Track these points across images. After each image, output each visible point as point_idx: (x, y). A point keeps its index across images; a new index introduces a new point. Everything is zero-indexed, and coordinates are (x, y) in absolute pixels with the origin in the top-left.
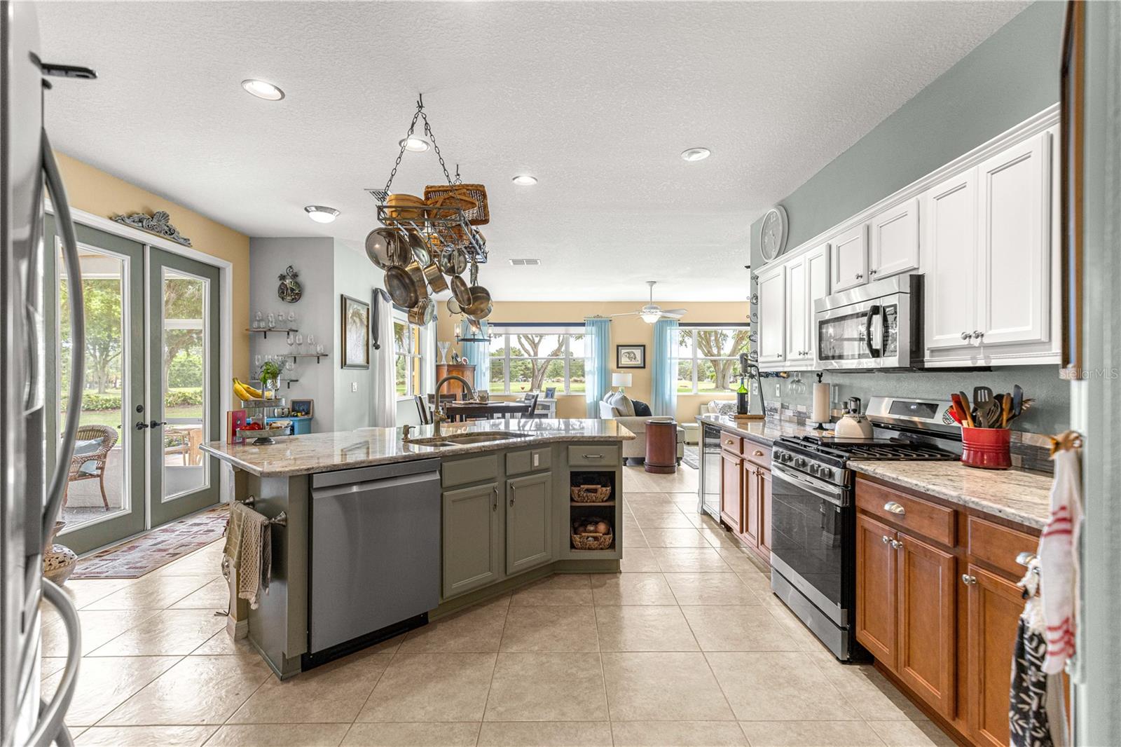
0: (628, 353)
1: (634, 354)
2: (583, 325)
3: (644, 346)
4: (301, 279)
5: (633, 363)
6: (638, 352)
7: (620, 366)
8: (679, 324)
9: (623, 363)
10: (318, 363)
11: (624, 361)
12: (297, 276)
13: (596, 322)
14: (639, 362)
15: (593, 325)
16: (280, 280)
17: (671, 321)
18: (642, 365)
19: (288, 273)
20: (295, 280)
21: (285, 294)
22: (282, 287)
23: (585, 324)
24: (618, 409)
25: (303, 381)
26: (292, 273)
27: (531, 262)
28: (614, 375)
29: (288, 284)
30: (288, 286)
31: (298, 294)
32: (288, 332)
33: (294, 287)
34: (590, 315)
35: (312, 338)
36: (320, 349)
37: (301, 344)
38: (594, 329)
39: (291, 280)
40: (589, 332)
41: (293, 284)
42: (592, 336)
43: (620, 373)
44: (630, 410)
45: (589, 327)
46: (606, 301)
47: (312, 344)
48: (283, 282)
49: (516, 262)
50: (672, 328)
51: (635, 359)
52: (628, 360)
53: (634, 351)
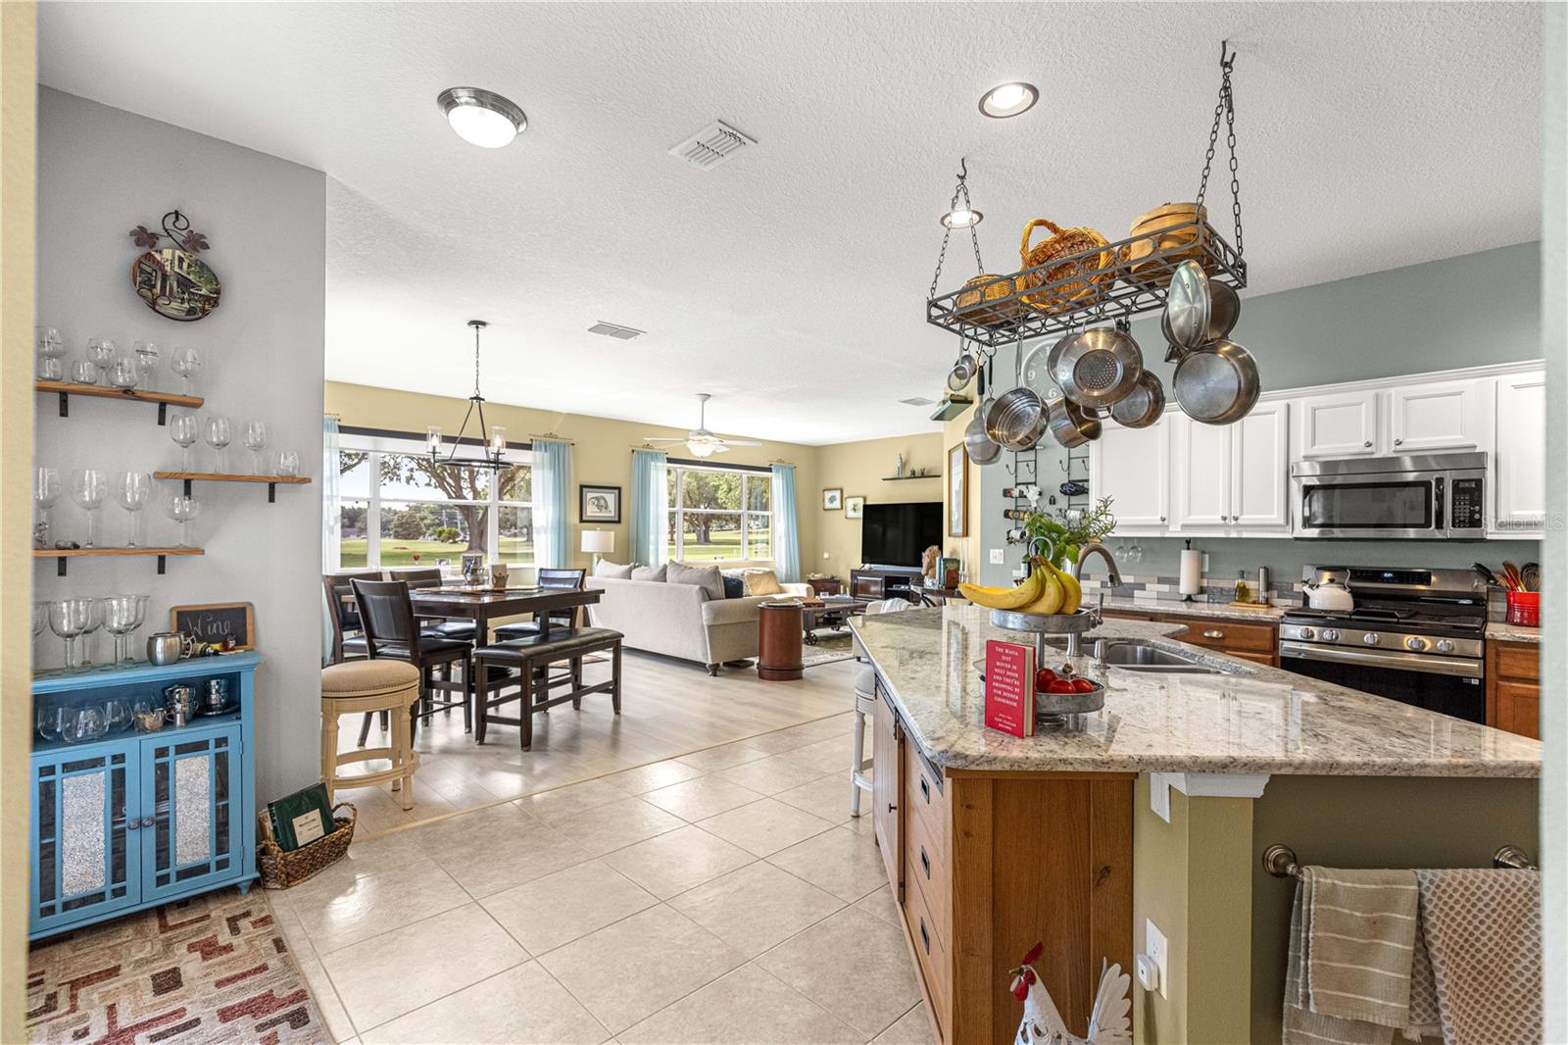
0: (596, 498)
1: (606, 501)
2: (528, 447)
3: (619, 489)
6: (610, 498)
7: (584, 518)
9: (588, 514)
10: (272, 499)
11: (591, 511)
12: (205, 246)
13: (550, 444)
14: (611, 513)
15: (546, 450)
16: (138, 244)
17: (656, 454)
18: (618, 519)
19: (166, 230)
20: (194, 258)
21: (157, 290)
22: (144, 267)
23: (531, 445)
24: (706, 590)
25: (216, 550)
26: (184, 233)
27: (625, 333)
28: (584, 533)
29: (168, 263)
30: (168, 269)
31: (207, 299)
32: (163, 406)
33: (191, 277)
34: (540, 430)
35: (258, 431)
36: (287, 463)
37: (225, 445)
38: (547, 455)
39: (178, 253)
40: (539, 461)
41: (189, 266)
42: (543, 468)
43: (595, 530)
44: (721, 589)
45: (536, 450)
46: (566, 412)
47: (257, 448)
48: (149, 253)
49: (601, 328)
50: (658, 464)
51: (606, 508)
52: (596, 510)
53: (605, 495)
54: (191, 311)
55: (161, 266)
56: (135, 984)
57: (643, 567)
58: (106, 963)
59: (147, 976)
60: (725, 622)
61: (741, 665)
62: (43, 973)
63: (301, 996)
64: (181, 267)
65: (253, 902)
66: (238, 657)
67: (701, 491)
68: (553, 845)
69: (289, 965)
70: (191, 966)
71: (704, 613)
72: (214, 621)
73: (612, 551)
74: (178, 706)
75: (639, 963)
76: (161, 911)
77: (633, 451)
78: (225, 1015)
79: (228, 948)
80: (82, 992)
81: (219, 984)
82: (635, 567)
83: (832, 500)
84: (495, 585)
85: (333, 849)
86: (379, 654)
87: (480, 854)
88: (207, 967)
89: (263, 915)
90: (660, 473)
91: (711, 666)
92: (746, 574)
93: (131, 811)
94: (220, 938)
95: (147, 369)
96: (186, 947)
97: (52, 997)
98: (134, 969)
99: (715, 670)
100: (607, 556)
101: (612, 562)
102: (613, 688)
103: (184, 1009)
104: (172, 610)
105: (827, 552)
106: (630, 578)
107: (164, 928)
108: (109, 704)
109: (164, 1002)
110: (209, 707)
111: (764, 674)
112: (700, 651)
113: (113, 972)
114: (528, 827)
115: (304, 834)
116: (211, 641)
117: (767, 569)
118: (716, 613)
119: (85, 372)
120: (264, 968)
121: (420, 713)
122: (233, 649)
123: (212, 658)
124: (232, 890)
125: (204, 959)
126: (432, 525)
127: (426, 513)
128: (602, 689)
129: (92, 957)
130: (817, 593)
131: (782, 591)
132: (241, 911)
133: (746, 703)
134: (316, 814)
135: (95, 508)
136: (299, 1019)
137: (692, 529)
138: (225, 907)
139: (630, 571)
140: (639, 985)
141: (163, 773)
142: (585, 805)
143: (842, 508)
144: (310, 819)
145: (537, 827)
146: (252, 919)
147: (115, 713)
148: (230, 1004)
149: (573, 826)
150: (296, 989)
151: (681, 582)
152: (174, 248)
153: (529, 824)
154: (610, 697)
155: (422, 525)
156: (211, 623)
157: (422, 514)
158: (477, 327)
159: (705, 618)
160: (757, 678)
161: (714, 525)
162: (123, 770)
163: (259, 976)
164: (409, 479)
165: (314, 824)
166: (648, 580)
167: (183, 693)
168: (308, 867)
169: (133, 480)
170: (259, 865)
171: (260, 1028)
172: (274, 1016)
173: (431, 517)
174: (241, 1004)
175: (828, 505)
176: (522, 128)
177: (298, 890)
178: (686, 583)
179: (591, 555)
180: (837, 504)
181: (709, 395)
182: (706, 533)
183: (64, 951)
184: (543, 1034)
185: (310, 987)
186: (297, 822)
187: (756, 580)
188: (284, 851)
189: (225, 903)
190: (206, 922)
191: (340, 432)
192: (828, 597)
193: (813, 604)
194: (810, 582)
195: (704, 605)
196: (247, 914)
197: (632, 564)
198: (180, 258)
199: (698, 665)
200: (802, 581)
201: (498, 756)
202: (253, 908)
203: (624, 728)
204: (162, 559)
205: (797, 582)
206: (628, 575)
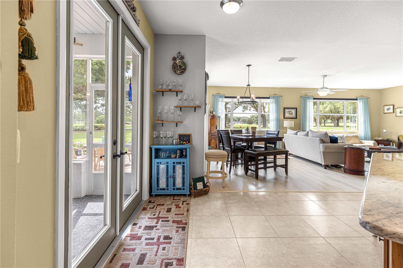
0: (289, 111)
1: (292, 112)
2: (269, 98)
3: (296, 108)
4: (185, 60)
5: (291, 116)
6: (293, 111)
8: (313, 98)
9: (286, 116)
10: (195, 111)
12: (184, 58)
13: (275, 97)
14: (294, 116)
15: (274, 99)
16: (173, 60)
17: (309, 97)
18: (295, 117)
19: (178, 56)
20: (182, 61)
21: (176, 69)
22: (174, 65)
23: (270, 97)
24: (322, 140)
25: (185, 122)
26: (180, 56)
27: (290, 59)
28: (285, 121)
29: (178, 63)
30: (178, 64)
31: (184, 69)
32: (177, 92)
33: (181, 65)
34: (272, 93)
35: (192, 96)
36: (197, 103)
37: (186, 100)
38: (274, 100)
39: (179, 61)
40: (271, 101)
41: (181, 63)
42: (273, 103)
43: (288, 120)
44: (328, 140)
45: (271, 99)
46: (279, 87)
47: (192, 100)
48: (175, 62)
49: (282, 60)
50: (310, 100)
51: (292, 114)
52: (289, 115)
53: (292, 110)
54: (181, 72)
55: (177, 64)
56: (165, 208)
57: (301, 132)
58: (163, 202)
59: (167, 208)
60: (329, 151)
61: (338, 167)
62: (155, 201)
63: (186, 224)
64: (180, 64)
65: (188, 199)
66: (188, 145)
67: (336, 110)
68: (254, 208)
69: (188, 215)
70: (173, 208)
71: (321, 147)
72: (185, 137)
73: (293, 127)
74: (178, 154)
75: (264, 254)
76: (174, 195)
77: (301, 97)
78: (174, 222)
79: (180, 207)
80: (158, 207)
81: (176, 214)
82: (299, 132)
83: (388, 109)
84: (252, 134)
85: (205, 192)
86: (225, 149)
87: (235, 204)
88: (176, 210)
89: (188, 203)
90: (310, 103)
91: (324, 165)
92: (344, 136)
93: (169, 174)
94: (180, 205)
95: (174, 85)
96: (174, 204)
97: (154, 206)
98: (166, 205)
99: (326, 167)
100: (291, 128)
101: (292, 130)
102: (285, 166)
103: (168, 217)
104: (178, 134)
105: (385, 129)
106: (297, 135)
107: (173, 199)
108: (167, 152)
109: (166, 214)
110: (183, 155)
111: (346, 171)
112: (320, 160)
113: (163, 205)
114: (249, 201)
115: (199, 187)
116: (184, 142)
117: (355, 135)
118: (326, 148)
119: (164, 87)
120: (183, 214)
121: (232, 164)
122: (187, 144)
123: (183, 145)
124: (185, 195)
125: (176, 208)
126: (256, 121)
127: (254, 118)
128: (282, 166)
129: (162, 201)
130: (378, 145)
131: (361, 143)
132: (185, 200)
133: (335, 180)
134: (201, 183)
135: (167, 113)
136: (184, 229)
137: (332, 122)
138: (183, 198)
139: (297, 132)
140: (261, 261)
141: (174, 168)
142: (267, 199)
143: (394, 112)
144: (200, 184)
145: (251, 201)
146: (186, 203)
147: (168, 154)
148: (175, 220)
149: (261, 204)
150: (186, 222)
151: (313, 137)
152: (179, 60)
153: (250, 200)
154: (284, 169)
155: (253, 121)
156: (184, 137)
157: (253, 118)
158: (249, 67)
159: (322, 149)
160: (343, 172)
161: (341, 121)
162: (168, 165)
163: (182, 216)
164: (250, 110)
165: (201, 185)
166: (302, 136)
167: (178, 152)
168: (199, 195)
169: (172, 107)
170: (190, 191)
171: (177, 227)
172: (180, 226)
173: (255, 119)
174: (176, 221)
175: (386, 111)
176: (241, 4)
177: (197, 199)
178: (315, 137)
179: (286, 128)
180: (391, 111)
181: (326, 76)
182: (338, 123)
183: (159, 198)
184: (229, 261)
185: (189, 223)
186: (198, 184)
187: (349, 138)
188: (194, 190)
189: (184, 198)
190: (179, 200)
191: (225, 98)
192: (383, 146)
193: (375, 149)
194: (375, 140)
195: (321, 145)
196: (186, 201)
197: (298, 131)
198: (180, 61)
199: (320, 165)
200: (372, 140)
201: (249, 179)
202: (187, 200)
203: (289, 180)
204: (177, 124)
205: (369, 140)
206: (296, 134)
